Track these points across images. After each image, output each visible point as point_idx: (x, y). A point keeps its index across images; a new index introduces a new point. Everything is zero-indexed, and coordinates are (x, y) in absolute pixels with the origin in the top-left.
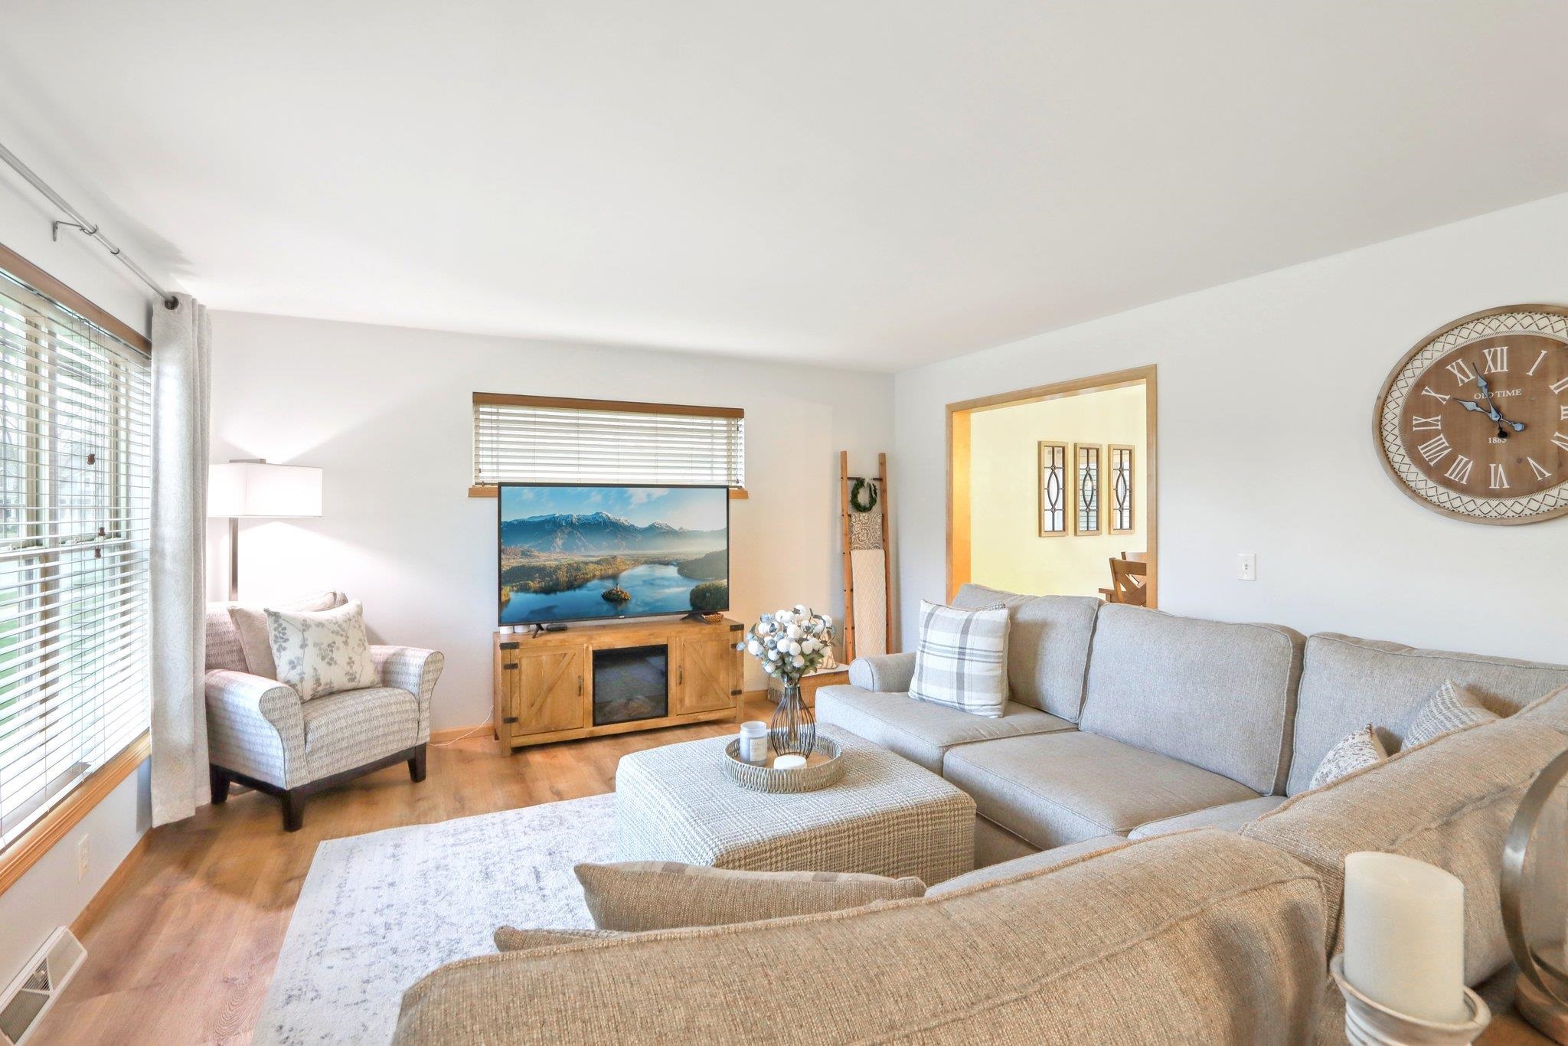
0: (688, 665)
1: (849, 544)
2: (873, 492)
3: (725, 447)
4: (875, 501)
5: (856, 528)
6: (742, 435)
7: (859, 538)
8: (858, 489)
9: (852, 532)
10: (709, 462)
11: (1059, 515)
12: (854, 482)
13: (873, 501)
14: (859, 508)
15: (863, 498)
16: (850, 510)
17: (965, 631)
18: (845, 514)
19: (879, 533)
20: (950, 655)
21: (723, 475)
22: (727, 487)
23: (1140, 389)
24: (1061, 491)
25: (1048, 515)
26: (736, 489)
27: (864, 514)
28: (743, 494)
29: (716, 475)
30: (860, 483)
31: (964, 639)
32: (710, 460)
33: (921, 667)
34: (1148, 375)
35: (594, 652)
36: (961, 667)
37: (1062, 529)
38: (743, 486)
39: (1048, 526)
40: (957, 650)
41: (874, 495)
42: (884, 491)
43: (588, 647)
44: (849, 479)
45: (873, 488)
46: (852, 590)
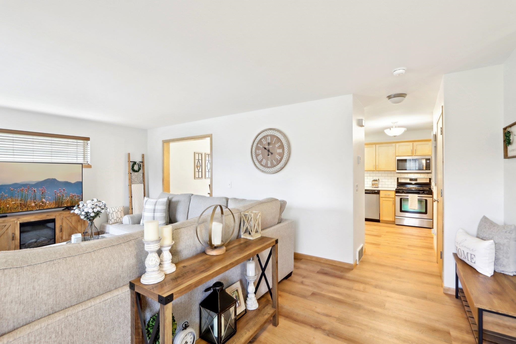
0: (64, 225)
1: (131, 182)
2: (139, 166)
3: (83, 150)
4: (140, 169)
5: (133, 177)
6: (89, 146)
7: (134, 180)
8: (134, 165)
9: (132, 179)
10: (76, 155)
11: (200, 173)
12: (133, 163)
13: (139, 169)
14: (134, 171)
15: (136, 168)
16: (131, 171)
17: (155, 205)
18: (129, 173)
19: (142, 179)
20: (151, 212)
21: (82, 160)
22: (82, 164)
23: (208, 139)
24: (201, 166)
25: (197, 173)
26: (87, 165)
27: (136, 173)
28: (89, 166)
29: (78, 160)
30: (135, 163)
31: (155, 207)
32: (76, 154)
33: (144, 215)
34: (210, 136)
35: (20, 224)
36: (154, 215)
37: (201, 177)
38: (90, 164)
39: (197, 176)
40: (153, 210)
41: (140, 167)
42: (143, 166)
43: (17, 222)
44: (131, 162)
45: (139, 165)
46: (132, 197)
